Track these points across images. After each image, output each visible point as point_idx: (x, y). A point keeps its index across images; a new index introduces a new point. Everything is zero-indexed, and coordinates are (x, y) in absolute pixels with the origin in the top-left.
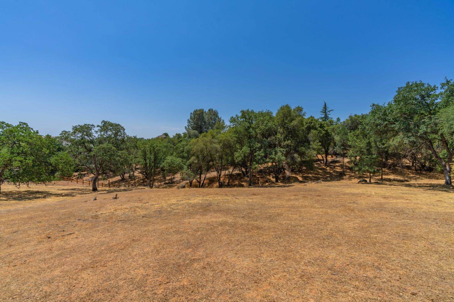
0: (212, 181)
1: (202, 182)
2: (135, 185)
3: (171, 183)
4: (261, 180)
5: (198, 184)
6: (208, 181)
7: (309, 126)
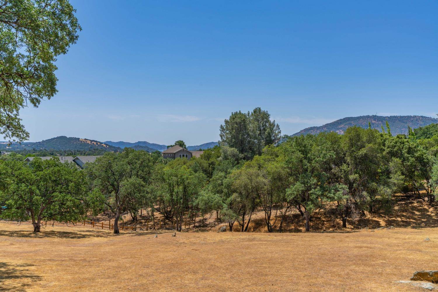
0: (258, 225)
1: (246, 225)
2: (154, 229)
3: (203, 227)
4: (327, 224)
5: (239, 228)
6: (253, 225)
7: (391, 151)
